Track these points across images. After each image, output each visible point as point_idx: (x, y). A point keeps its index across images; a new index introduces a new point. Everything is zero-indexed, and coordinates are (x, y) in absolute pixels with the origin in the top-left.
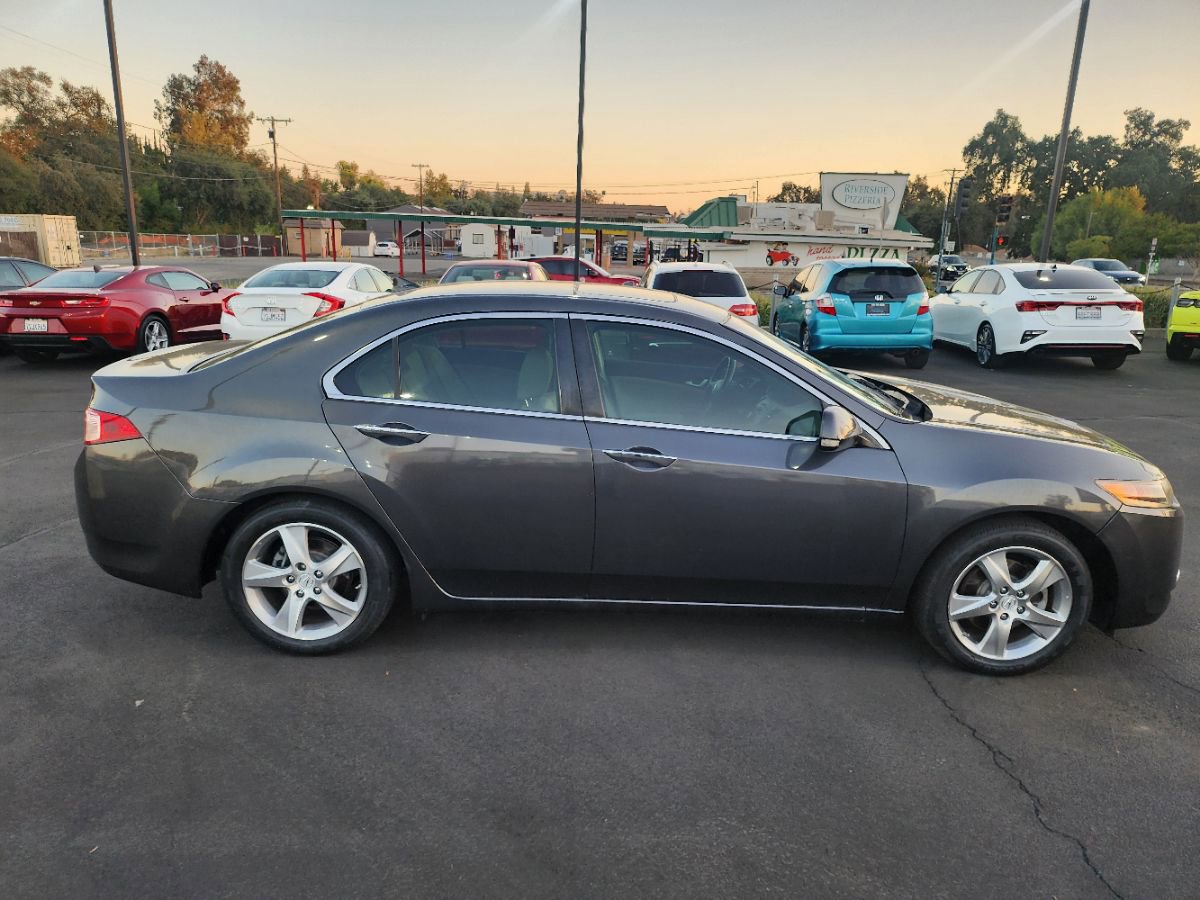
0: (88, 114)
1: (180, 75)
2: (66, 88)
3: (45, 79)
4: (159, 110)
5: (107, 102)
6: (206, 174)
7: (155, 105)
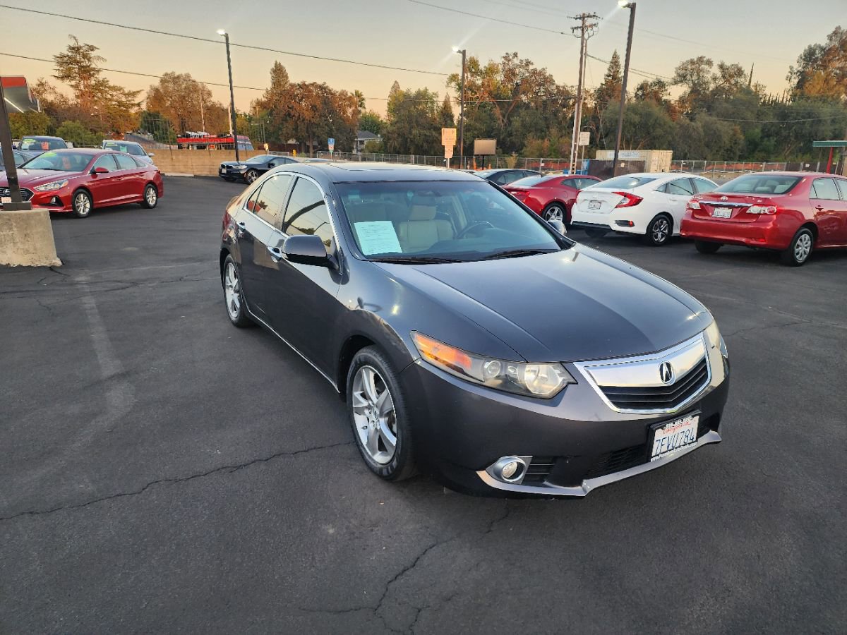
0: (730, 83)
1: (815, 45)
2: (721, 67)
3: (709, 63)
4: (791, 73)
5: (745, 73)
6: (800, 118)
7: (789, 70)
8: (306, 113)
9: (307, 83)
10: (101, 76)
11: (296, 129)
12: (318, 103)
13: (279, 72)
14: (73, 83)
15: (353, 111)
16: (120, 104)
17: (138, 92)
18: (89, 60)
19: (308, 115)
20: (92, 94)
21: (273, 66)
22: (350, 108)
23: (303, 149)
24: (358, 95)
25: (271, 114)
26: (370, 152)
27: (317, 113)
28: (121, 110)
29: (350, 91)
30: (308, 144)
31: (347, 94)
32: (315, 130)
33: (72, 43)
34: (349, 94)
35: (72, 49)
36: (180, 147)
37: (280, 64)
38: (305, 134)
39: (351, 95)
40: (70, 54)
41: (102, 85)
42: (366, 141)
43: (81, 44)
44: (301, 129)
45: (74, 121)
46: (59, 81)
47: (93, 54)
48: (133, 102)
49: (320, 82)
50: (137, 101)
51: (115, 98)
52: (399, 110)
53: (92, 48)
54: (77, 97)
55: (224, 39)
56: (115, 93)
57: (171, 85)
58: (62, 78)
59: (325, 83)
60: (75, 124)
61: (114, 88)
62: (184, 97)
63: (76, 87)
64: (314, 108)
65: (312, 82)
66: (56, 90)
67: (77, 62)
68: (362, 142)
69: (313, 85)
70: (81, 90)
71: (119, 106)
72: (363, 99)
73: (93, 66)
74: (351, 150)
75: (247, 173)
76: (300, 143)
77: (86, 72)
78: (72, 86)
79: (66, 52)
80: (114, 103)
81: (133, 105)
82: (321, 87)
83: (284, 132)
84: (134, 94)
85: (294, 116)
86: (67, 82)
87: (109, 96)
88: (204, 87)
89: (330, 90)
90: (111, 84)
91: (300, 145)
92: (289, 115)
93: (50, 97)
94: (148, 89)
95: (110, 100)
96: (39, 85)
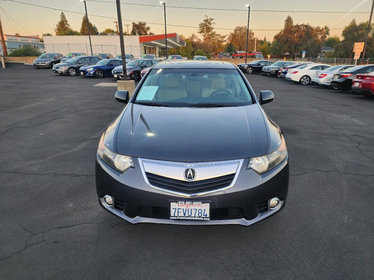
8: (296, 39)
9: (299, 25)
10: (213, 31)
11: (289, 48)
12: (303, 34)
13: (289, 20)
14: (204, 34)
15: (322, 37)
16: (219, 41)
17: (226, 36)
18: (210, 24)
19: (296, 40)
20: (209, 38)
21: (286, 18)
22: (321, 35)
23: (292, 57)
24: (326, 28)
25: (279, 41)
26: (327, 57)
27: (301, 39)
28: (219, 44)
29: (322, 26)
30: (295, 54)
31: (320, 28)
32: (299, 47)
33: (206, 18)
34: (321, 28)
35: (205, 20)
36: (233, 58)
37: (290, 17)
38: (294, 50)
39: (322, 28)
40: (204, 23)
41: (213, 34)
42: (327, 51)
43: (208, 18)
44: (292, 47)
45: (201, 49)
46: (199, 34)
47: (212, 22)
48: (223, 40)
49: (306, 24)
50: (225, 40)
51: (217, 39)
52: (347, 34)
53: (212, 19)
54: (205, 39)
55: (248, 9)
56: (217, 37)
57: (238, 32)
58: (200, 32)
59: (308, 24)
60: (201, 50)
61: (217, 35)
62: (243, 36)
63: (205, 36)
64: (300, 37)
65: (301, 24)
66: (198, 38)
67: (206, 26)
68: (324, 52)
69: (302, 25)
70: (206, 37)
71: (218, 42)
72: (329, 30)
73: (211, 27)
74: (317, 56)
75: (247, 68)
76: (291, 54)
77: (209, 29)
78: (203, 35)
79: (203, 22)
80: (216, 41)
81: (223, 41)
82: (306, 26)
83: (283, 49)
84: (224, 37)
85: (289, 41)
86: (202, 34)
87: (215, 39)
88: (251, 31)
89: (310, 27)
90: (216, 33)
91: (290, 55)
92: (287, 41)
93: (195, 40)
94: (229, 34)
95: (215, 40)
96: (192, 36)
